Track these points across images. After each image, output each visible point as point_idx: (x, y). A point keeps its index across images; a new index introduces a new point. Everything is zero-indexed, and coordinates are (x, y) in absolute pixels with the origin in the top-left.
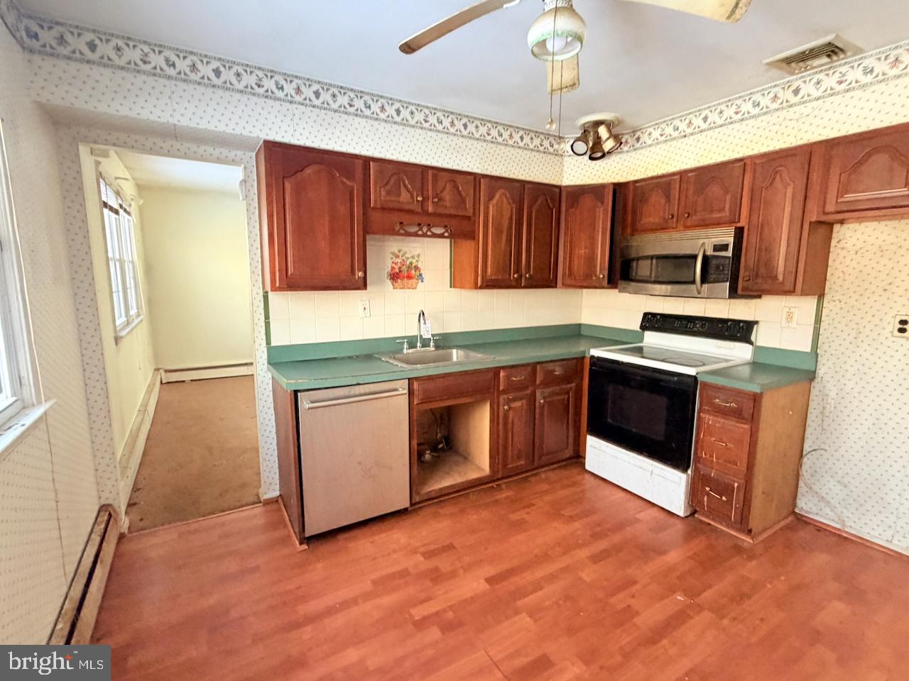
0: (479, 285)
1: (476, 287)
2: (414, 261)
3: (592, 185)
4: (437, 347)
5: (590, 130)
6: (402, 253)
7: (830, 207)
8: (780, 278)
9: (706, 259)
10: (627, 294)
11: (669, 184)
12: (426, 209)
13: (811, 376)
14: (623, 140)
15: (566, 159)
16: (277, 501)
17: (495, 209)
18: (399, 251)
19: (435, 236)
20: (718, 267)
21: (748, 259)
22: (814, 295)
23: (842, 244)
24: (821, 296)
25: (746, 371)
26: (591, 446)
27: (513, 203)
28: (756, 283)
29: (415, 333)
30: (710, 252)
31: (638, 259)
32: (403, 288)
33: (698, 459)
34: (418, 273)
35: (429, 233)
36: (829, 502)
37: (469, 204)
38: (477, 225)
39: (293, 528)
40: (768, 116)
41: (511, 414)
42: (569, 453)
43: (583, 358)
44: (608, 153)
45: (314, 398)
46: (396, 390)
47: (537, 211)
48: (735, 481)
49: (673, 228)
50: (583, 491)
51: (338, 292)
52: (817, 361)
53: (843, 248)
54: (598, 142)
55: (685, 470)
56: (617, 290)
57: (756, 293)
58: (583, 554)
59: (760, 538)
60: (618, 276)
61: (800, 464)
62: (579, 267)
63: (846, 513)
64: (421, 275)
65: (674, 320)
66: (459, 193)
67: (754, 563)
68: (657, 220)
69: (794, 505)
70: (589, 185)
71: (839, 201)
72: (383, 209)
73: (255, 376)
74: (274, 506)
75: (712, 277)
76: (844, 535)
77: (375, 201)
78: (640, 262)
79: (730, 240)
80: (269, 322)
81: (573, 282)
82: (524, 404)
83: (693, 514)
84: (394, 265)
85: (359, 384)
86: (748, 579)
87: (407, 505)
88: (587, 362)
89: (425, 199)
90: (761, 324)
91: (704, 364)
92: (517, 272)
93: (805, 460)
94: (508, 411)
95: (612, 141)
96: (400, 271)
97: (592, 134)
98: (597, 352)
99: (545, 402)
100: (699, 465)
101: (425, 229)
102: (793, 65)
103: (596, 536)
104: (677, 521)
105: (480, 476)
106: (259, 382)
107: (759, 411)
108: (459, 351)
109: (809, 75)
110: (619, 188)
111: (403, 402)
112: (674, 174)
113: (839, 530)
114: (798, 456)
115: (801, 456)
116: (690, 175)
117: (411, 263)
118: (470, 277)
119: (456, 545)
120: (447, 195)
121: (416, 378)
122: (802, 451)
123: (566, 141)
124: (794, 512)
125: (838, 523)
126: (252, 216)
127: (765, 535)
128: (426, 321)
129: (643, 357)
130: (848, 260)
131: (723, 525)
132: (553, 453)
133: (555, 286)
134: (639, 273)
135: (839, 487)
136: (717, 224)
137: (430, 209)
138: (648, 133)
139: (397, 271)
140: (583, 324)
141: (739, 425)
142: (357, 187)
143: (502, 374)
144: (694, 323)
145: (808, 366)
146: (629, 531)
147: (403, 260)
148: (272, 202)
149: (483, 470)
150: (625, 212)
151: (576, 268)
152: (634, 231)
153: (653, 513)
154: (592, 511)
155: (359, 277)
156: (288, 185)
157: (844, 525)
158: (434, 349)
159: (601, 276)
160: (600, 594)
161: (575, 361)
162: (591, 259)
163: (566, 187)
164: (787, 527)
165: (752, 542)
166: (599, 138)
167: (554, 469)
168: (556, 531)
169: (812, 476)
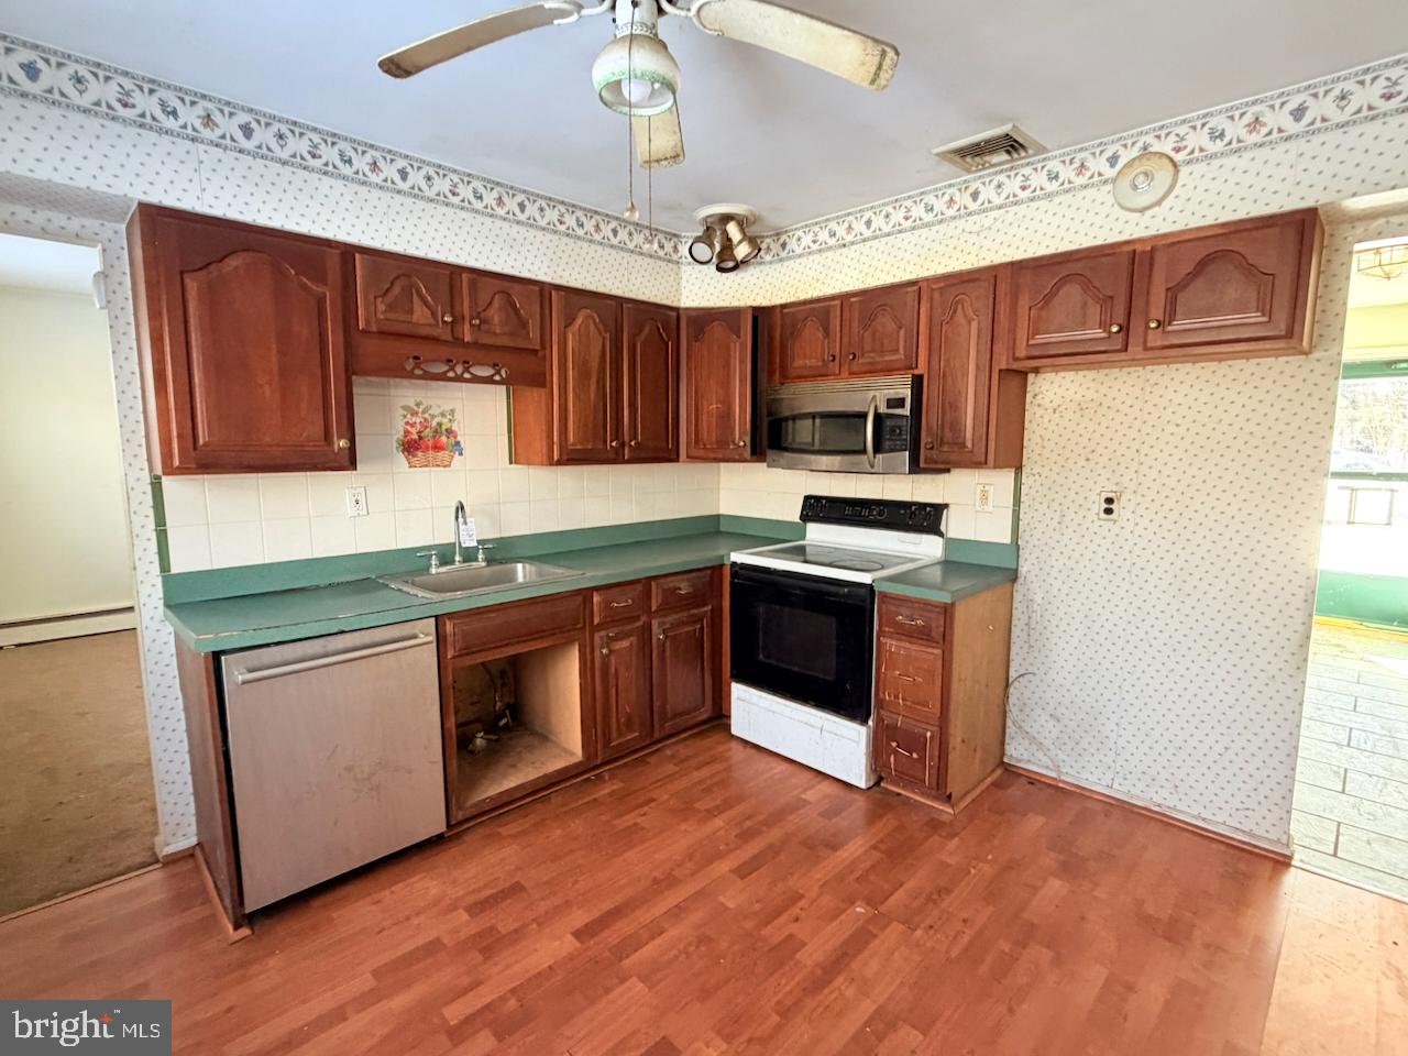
0: (556, 458)
1: (551, 463)
2: (445, 421)
3: (722, 308)
4: (490, 561)
5: (716, 227)
6: (422, 407)
7: (1022, 352)
8: (969, 444)
9: (878, 418)
10: (780, 470)
11: (827, 312)
12: (461, 337)
13: (1013, 576)
14: (764, 246)
15: (683, 268)
16: (192, 855)
17: (577, 340)
18: (418, 405)
19: (476, 380)
20: (893, 430)
21: (930, 419)
22: (1011, 467)
23: (1039, 400)
24: (1019, 469)
25: (936, 574)
26: (738, 698)
27: (606, 331)
28: (941, 452)
29: (450, 538)
30: (883, 409)
31: (794, 418)
32: (426, 466)
33: (881, 704)
34: (452, 440)
35: (467, 376)
36: (1041, 744)
37: (534, 332)
38: (548, 364)
39: (222, 900)
40: (944, 225)
41: (613, 659)
42: (705, 713)
43: (722, 566)
44: (742, 262)
45: (256, 663)
46: (415, 637)
47: (643, 344)
48: (927, 730)
49: (835, 375)
50: (729, 769)
51: (303, 473)
52: (1018, 556)
53: (1039, 405)
54: (728, 245)
55: (864, 722)
56: (765, 464)
57: (942, 466)
58: (723, 867)
59: (963, 804)
60: (765, 443)
61: (1006, 696)
62: (709, 433)
63: (1061, 756)
64: (458, 443)
65: (844, 505)
66: (516, 311)
67: (956, 841)
68: (813, 362)
69: (1003, 754)
70: (719, 308)
71: (1030, 343)
72: (382, 333)
73: (139, 631)
74: (187, 866)
75: (887, 444)
76: (1061, 785)
77: (368, 322)
78: (799, 422)
79: (907, 393)
80: (165, 531)
81: (701, 453)
82: (635, 643)
83: (877, 784)
84: (409, 428)
85: (342, 632)
86: (949, 865)
87: (441, 827)
88: (727, 573)
89: (458, 320)
90: (951, 508)
91: (883, 567)
92: (617, 439)
93: (1012, 690)
94: (608, 656)
95: (747, 247)
96: (420, 438)
97: (718, 233)
98: (739, 557)
99: (666, 637)
100: (882, 712)
101: (459, 369)
102: (968, 159)
103: (746, 836)
104: (857, 796)
105: (567, 764)
106: (148, 642)
107: (952, 627)
108: (527, 566)
109: (989, 175)
110: (760, 315)
111: (429, 657)
112: (833, 298)
113: (1055, 779)
114: (1004, 684)
115: (1007, 686)
116: (853, 300)
117: (440, 425)
118: (539, 445)
119: (526, 885)
120: (496, 316)
121: (450, 615)
122: (1008, 679)
123: (683, 241)
124: (1003, 763)
125: (1051, 770)
126: (121, 338)
127: (969, 799)
128: (468, 520)
129: (806, 562)
130: (1046, 419)
131: (916, 793)
132: (681, 714)
133: (676, 459)
134: (797, 439)
135: (1052, 722)
136: (889, 370)
137: (467, 338)
138: (796, 237)
139: (415, 437)
140: (723, 515)
141: (930, 650)
142: (330, 296)
143: (596, 598)
144: (870, 509)
145: (1009, 564)
146: (792, 822)
147: (426, 419)
148: (160, 313)
149: (573, 754)
150: (771, 351)
151: (705, 434)
152: (786, 377)
153: (825, 788)
154: (740, 799)
155: (340, 448)
156: (192, 286)
157: (1059, 772)
158: (484, 564)
159: (742, 444)
160: (749, 925)
161: (709, 572)
162: (725, 417)
163: (687, 309)
164: (996, 785)
165: (952, 812)
166: (729, 240)
167: (685, 739)
168: (687, 835)
169: (1021, 711)
